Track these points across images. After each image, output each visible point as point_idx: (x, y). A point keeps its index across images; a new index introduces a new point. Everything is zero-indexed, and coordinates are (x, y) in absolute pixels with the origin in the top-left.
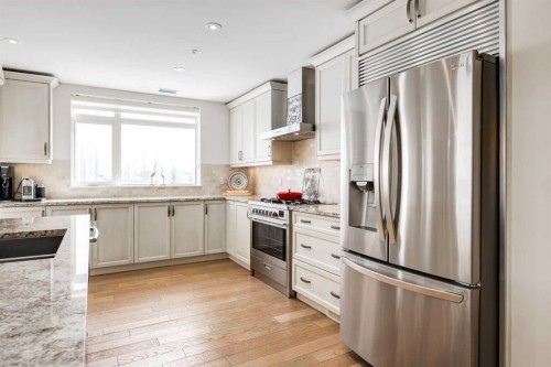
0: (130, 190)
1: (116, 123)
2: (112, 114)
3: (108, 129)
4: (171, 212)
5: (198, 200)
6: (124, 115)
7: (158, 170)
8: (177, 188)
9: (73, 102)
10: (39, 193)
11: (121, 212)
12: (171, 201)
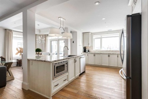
0: (103, 51)
1: (101, 38)
2: (100, 37)
3: (100, 40)
4: (109, 56)
5: (115, 54)
6: (102, 37)
7: (109, 47)
8: (113, 51)
9: (94, 36)
10: (88, 51)
11: (99, 55)
12: (109, 54)
